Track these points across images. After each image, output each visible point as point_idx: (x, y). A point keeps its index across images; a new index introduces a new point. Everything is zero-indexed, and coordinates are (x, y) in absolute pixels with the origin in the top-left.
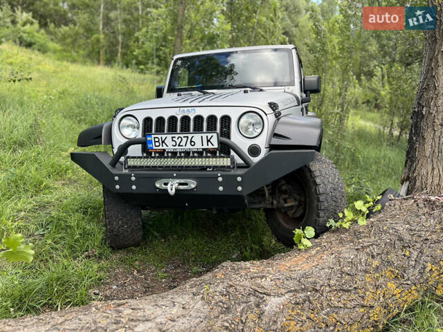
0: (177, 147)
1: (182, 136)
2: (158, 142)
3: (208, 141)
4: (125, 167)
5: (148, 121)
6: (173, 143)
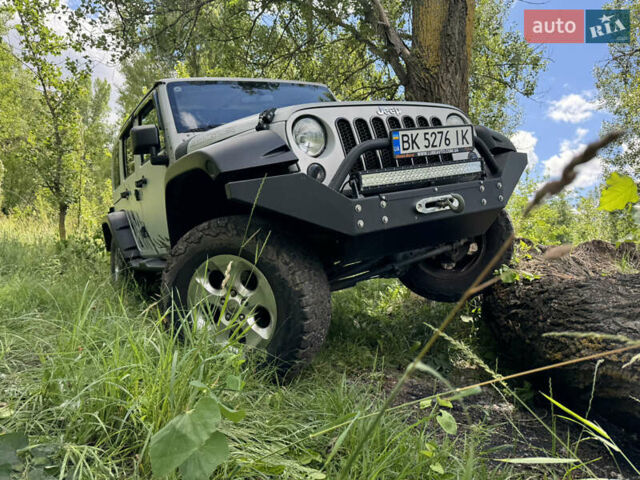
0: (430, 149)
1: (436, 131)
2: (407, 142)
3: (464, 137)
4: (359, 190)
5: (342, 124)
6: (426, 143)
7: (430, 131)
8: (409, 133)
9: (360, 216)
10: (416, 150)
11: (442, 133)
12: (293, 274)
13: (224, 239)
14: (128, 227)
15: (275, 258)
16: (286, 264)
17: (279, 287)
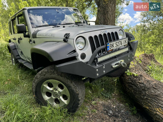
0: (117, 47)
2: (111, 46)
4: (97, 63)
5: (91, 38)
6: (116, 45)
7: (117, 42)
8: (111, 43)
9: (97, 72)
10: (113, 48)
11: (120, 41)
12: (76, 89)
13: (53, 76)
14: (16, 49)
15: (70, 83)
16: (74, 85)
17: (71, 92)
